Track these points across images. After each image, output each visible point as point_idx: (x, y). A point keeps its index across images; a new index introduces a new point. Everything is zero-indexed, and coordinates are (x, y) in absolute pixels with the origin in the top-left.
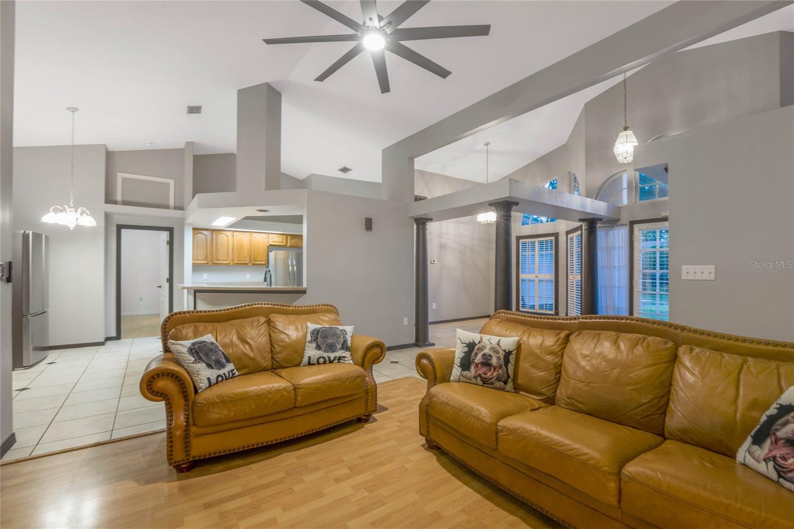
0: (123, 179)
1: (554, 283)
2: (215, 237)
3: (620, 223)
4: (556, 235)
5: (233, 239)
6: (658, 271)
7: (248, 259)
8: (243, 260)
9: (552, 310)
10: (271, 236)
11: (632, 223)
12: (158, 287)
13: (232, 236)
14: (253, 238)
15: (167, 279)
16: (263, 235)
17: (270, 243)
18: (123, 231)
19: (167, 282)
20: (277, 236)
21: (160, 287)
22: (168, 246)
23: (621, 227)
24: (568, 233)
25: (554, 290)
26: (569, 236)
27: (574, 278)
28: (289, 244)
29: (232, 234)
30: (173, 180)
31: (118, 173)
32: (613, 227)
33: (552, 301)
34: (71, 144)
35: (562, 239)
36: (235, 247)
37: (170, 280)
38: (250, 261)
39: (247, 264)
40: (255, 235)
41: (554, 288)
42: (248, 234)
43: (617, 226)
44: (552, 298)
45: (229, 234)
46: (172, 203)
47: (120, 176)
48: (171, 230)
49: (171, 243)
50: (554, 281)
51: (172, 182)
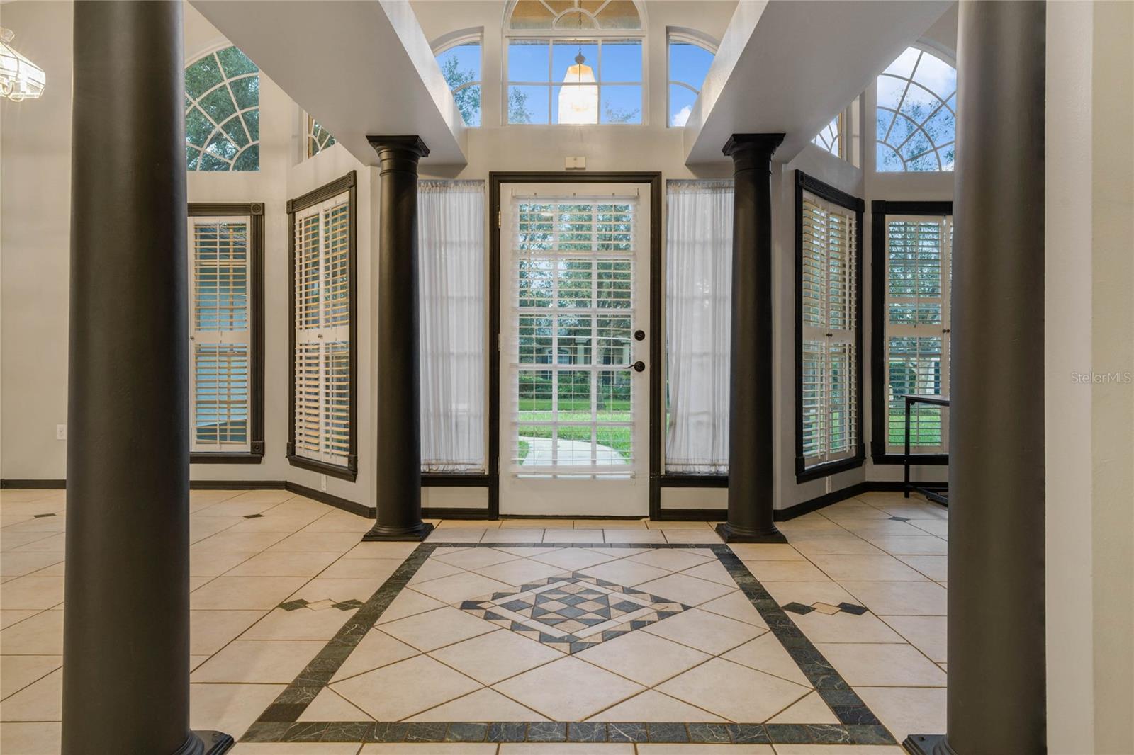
1: (248, 358)
3: (465, 174)
4: (256, 212)
6: (595, 367)
9: (244, 438)
11: (497, 179)
23: (467, 189)
24: (293, 206)
25: (248, 377)
26: (301, 215)
27: (320, 336)
32: (445, 185)
33: (243, 414)
35: (276, 224)
41: (248, 371)
43: (456, 183)
44: (245, 402)
50: (249, 350)
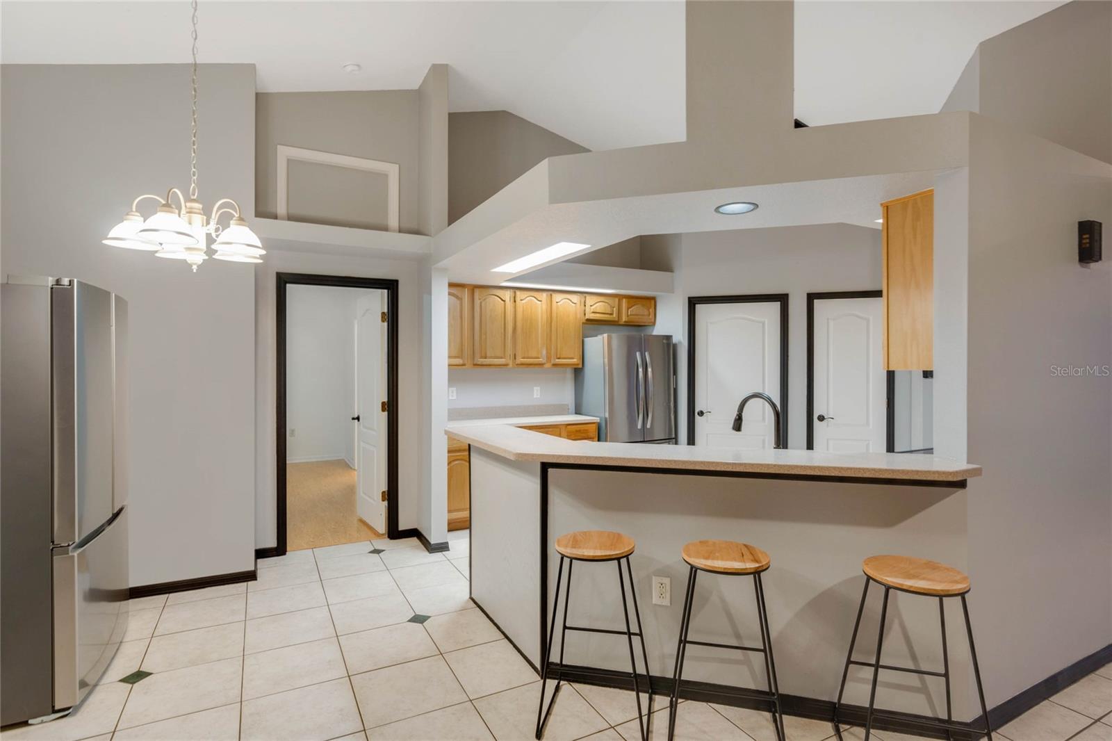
0: (290, 162)
2: (477, 302)
5: (515, 307)
7: (544, 352)
8: (534, 355)
10: (590, 300)
12: (353, 419)
13: (512, 299)
14: (554, 304)
15: (383, 404)
16: (575, 298)
17: (587, 317)
18: (291, 288)
19: (383, 410)
20: (602, 299)
21: (358, 418)
22: (386, 324)
28: (624, 318)
29: (513, 295)
30: (398, 166)
31: (279, 147)
34: (191, 61)
36: (519, 324)
37: (391, 407)
38: (549, 358)
39: (541, 365)
40: (557, 297)
42: (544, 295)
45: (507, 295)
46: (393, 221)
47: (284, 153)
48: (391, 286)
49: (392, 317)
51: (392, 170)
